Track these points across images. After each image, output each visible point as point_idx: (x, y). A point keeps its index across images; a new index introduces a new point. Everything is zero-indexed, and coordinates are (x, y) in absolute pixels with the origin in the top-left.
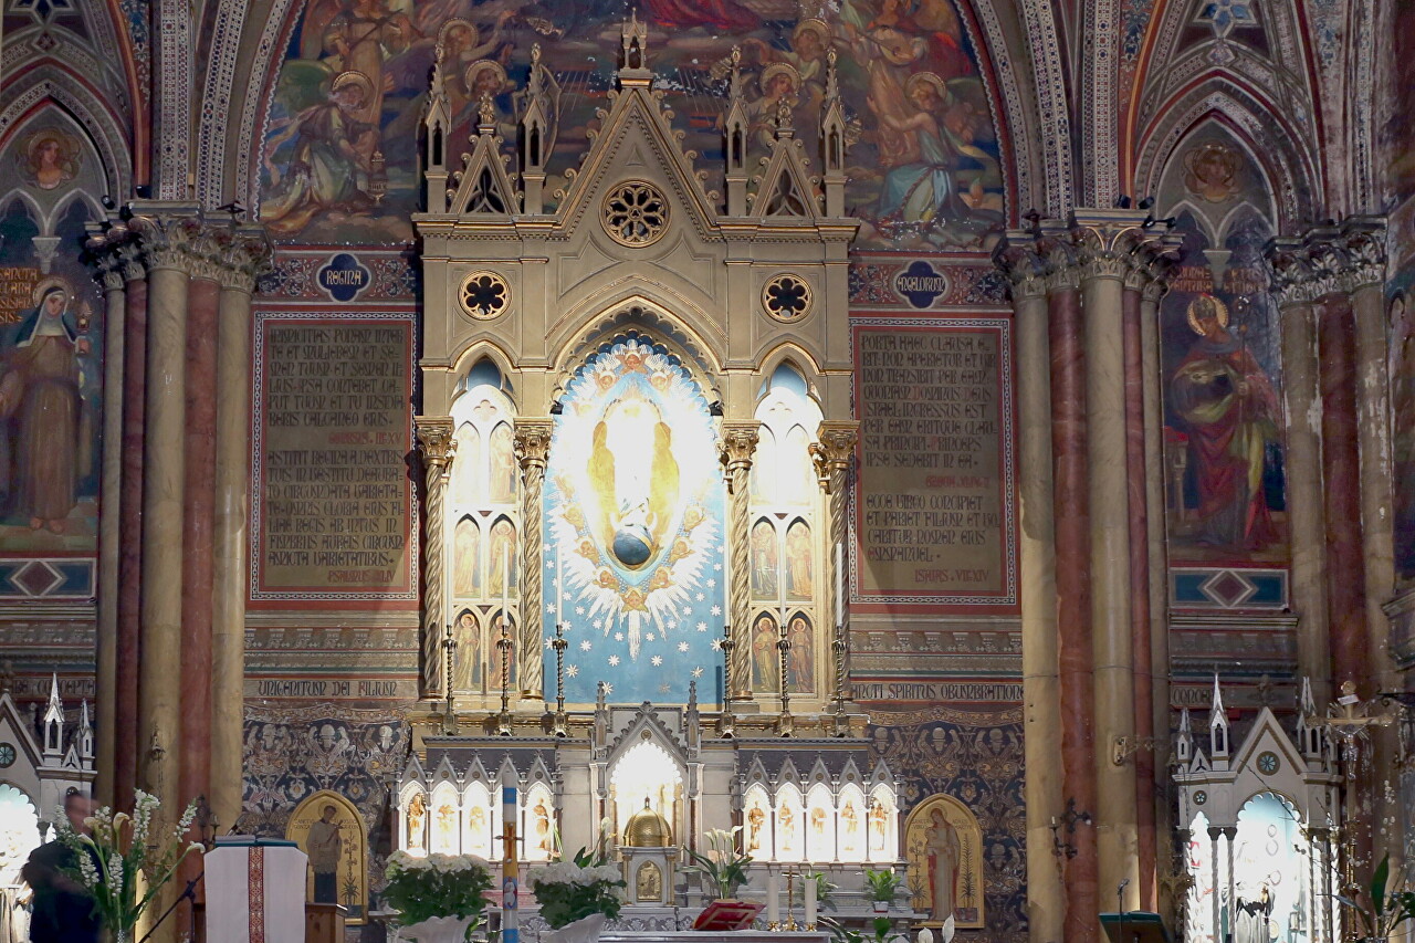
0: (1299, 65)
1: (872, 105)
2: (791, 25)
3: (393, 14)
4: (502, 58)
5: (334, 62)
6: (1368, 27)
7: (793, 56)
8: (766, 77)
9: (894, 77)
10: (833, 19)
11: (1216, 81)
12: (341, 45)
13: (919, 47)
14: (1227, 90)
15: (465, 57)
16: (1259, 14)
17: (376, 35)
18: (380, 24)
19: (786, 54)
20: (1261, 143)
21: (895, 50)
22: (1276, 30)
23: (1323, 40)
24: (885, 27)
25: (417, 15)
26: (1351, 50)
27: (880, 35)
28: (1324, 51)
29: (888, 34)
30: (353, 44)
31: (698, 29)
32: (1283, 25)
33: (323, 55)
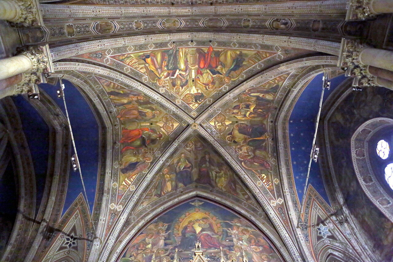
0: (345, 240)
1: (254, 260)
2: (233, 246)
3: (147, 248)
4: (170, 256)
5: (133, 258)
6: (356, 230)
7: (234, 252)
8: (229, 256)
9: (257, 254)
10: (241, 244)
11: (328, 247)
12: (135, 254)
13: (261, 248)
14: (331, 249)
15: (162, 256)
16: (331, 233)
17: (143, 252)
18: (144, 250)
19: (232, 252)
20: (345, 259)
21: (256, 249)
22: (336, 235)
23: (347, 235)
24: (253, 245)
25: (152, 248)
26: (355, 236)
27: (252, 247)
28: (349, 237)
29: (254, 246)
30: (137, 254)
31: (213, 248)
32: (337, 234)
33: (131, 256)
